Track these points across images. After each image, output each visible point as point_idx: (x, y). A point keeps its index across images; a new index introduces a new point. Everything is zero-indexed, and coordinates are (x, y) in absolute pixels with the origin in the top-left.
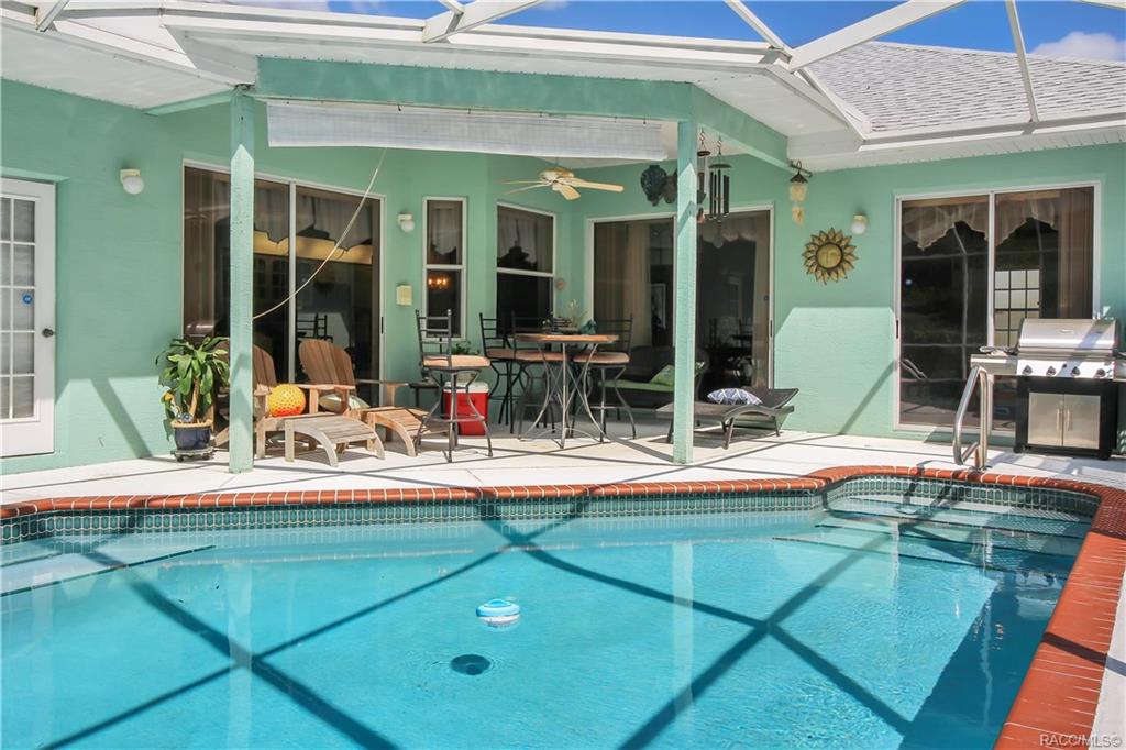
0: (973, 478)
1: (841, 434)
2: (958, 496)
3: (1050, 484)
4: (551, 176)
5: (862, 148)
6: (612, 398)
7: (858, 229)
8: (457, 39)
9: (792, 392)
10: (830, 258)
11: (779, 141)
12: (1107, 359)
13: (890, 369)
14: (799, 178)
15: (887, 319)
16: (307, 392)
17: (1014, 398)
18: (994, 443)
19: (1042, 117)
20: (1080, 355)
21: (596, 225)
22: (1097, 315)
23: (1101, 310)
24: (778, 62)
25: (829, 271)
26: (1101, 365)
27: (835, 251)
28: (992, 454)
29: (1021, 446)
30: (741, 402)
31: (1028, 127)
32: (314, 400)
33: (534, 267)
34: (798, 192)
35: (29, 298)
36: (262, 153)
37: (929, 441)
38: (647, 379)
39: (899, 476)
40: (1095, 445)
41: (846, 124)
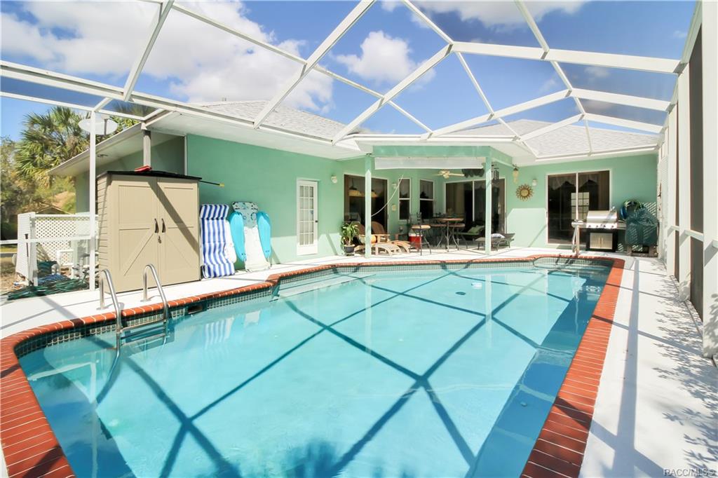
0: (576, 257)
1: (529, 247)
2: (572, 262)
3: (599, 258)
4: (443, 172)
5: (537, 160)
6: (460, 237)
7: (534, 184)
8: (430, 140)
9: (513, 235)
10: (525, 193)
11: (510, 159)
12: (615, 222)
13: (545, 227)
14: (516, 169)
15: (544, 211)
16: (376, 237)
17: (586, 235)
18: (581, 249)
19: (594, 151)
20: (606, 222)
21: (447, 184)
22: (611, 210)
23: (612, 208)
24: (517, 140)
25: (525, 197)
26: (613, 224)
27: (526, 191)
28: (580, 251)
29: (588, 249)
30: (499, 238)
31: (590, 154)
32: (379, 239)
33: (427, 198)
34: (515, 174)
35: (312, 212)
36: (373, 171)
37: (558, 248)
38: (467, 232)
39: (554, 257)
40: (611, 248)
41: (532, 153)
